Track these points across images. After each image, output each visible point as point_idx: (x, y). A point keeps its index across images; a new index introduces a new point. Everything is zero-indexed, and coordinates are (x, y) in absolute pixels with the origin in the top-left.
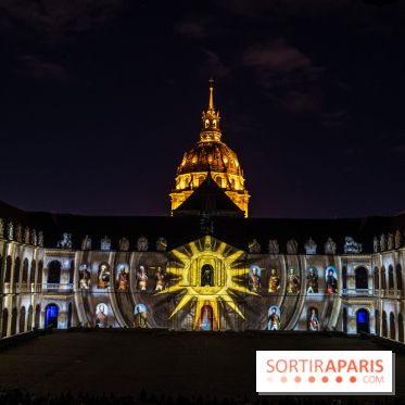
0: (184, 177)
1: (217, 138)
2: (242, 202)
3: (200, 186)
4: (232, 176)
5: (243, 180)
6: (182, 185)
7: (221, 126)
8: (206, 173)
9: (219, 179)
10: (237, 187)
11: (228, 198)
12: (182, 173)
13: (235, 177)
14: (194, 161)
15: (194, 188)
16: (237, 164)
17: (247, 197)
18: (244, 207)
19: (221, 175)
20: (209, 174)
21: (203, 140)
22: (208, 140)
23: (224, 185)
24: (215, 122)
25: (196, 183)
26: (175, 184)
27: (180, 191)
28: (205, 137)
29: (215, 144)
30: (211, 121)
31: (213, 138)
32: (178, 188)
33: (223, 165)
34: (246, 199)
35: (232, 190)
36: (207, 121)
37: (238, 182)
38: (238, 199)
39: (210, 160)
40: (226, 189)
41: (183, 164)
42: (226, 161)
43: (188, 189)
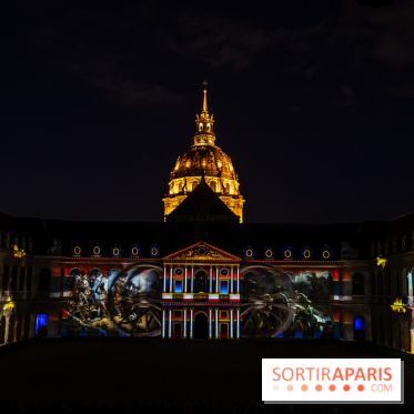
0: (177, 181)
1: (211, 142)
2: (236, 207)
3: (194, 190)
4: (226, 181)
5: (237, 185)
6: (175, 190)
7: (215, 129)
8: (200, 178)
9: (213, 184)
10: (232, 191)
11: (223, 203)
12: (176, 177)
13: (230, 182)
14: (188, 165)
15: (188, 193)
16: (232, 168)
17: (242, 202)
18: (239, 213)
19: (216, 179)
20: (203, 179)
21: (196, 144)
22: (202, 143)
23: (218, 189)
24: (209, 125)
25: (190, 188)
26: (168, 188)
27: (174, 196)
28: (199, 140)
29: (209, 148)
30: (205, 124)
31: (206, 141)
32: (171, 193)
33: (218, 169)
34: (241, 204)
35: (226, 194)
36: (201, 125)
37: (233, 187)
38: (232, 204)
39: (204, 164)
40: (220, 194)
41: (177, 168)
42: (220, 165)
43: (181, 193)
